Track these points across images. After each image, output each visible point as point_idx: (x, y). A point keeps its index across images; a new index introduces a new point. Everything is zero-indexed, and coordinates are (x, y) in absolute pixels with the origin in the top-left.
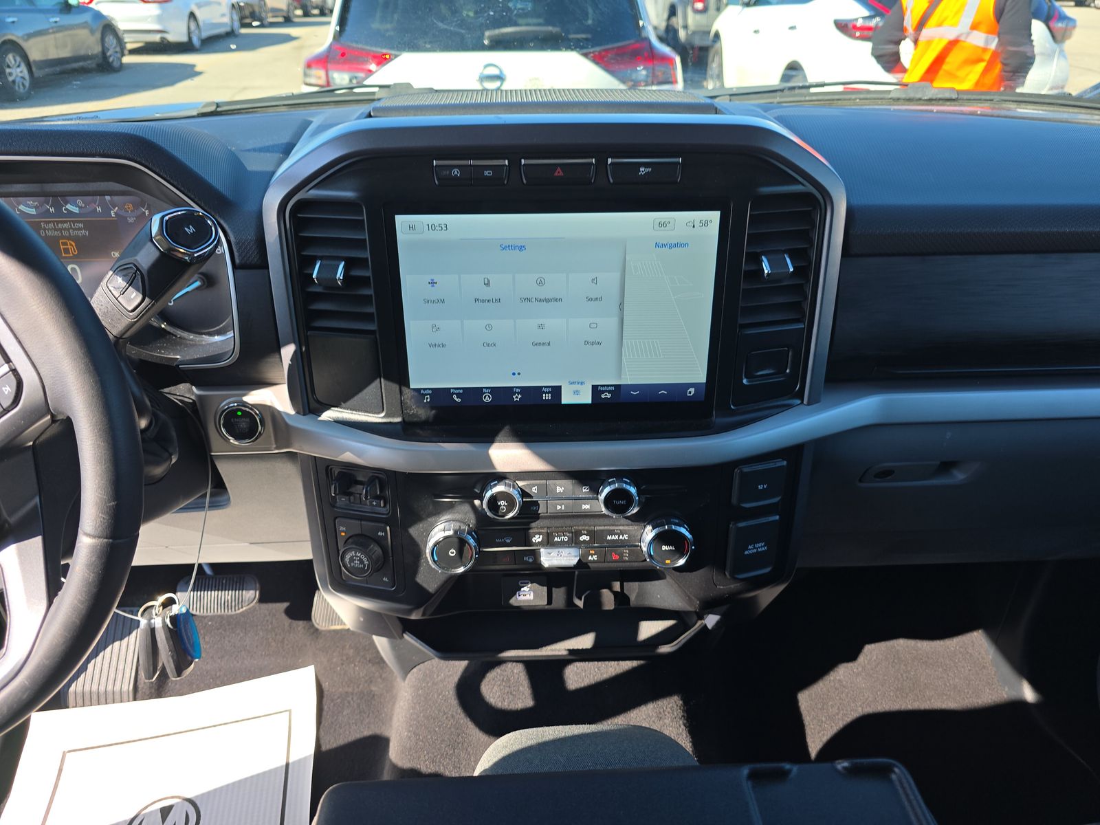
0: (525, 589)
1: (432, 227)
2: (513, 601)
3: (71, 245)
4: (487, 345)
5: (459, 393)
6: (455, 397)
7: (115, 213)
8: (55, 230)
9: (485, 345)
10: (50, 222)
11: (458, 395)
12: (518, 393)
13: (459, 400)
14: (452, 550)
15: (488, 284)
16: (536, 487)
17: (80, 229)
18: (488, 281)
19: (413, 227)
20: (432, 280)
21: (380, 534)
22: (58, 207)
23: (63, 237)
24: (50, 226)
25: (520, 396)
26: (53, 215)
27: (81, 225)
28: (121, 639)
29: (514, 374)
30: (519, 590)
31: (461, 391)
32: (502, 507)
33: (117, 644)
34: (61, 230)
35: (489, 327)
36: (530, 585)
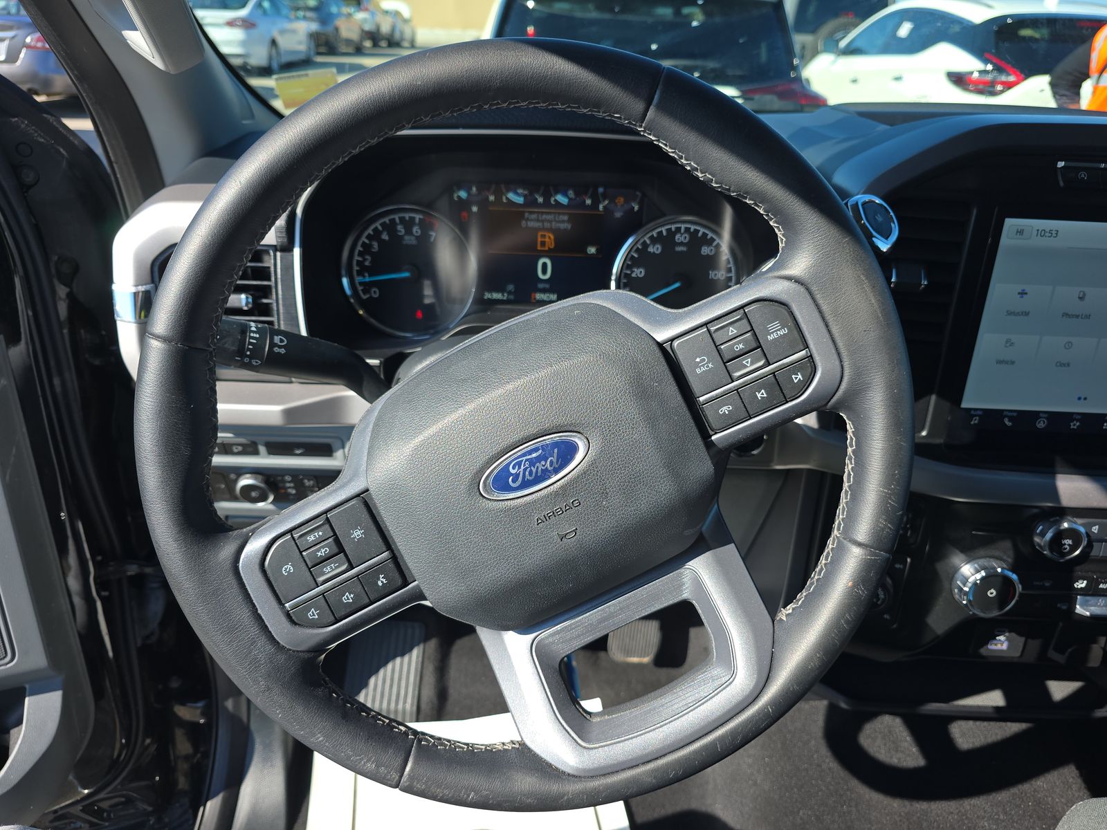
0: (1002, 638)
1: (1041, 233)
2: (983, 651)
3: (549, 237)
4: (1061, 365)
5: (1013, 416)
6: (1006, 421)
7: (605, 207)
8: (538, 220)
9: (1058, 364)
10: (534, 213)
11: (1011, 419)
12: (1077, 420)
13: (1008, 423)
14: (992, 591)
15: (1081, 298)
16: (1097, 527)
17: (563, 222)
18: (1084, 295)
19: (1020, 232)
20: (1024, 290)
21: (898, 566)
22: (547, 197)
23: (544, 229)
24: (534, 216)
25: (1078, 424)
26: (540, 205)
27: (566, 218)
28: (402, 655)
29: (1079, 399)
30: (995, 639)
31: (1015, 414)
32: (1066, 546)
33: (398, 660)
34: (543, 221)
35: (1069, 345)
36: (1007, 634)
